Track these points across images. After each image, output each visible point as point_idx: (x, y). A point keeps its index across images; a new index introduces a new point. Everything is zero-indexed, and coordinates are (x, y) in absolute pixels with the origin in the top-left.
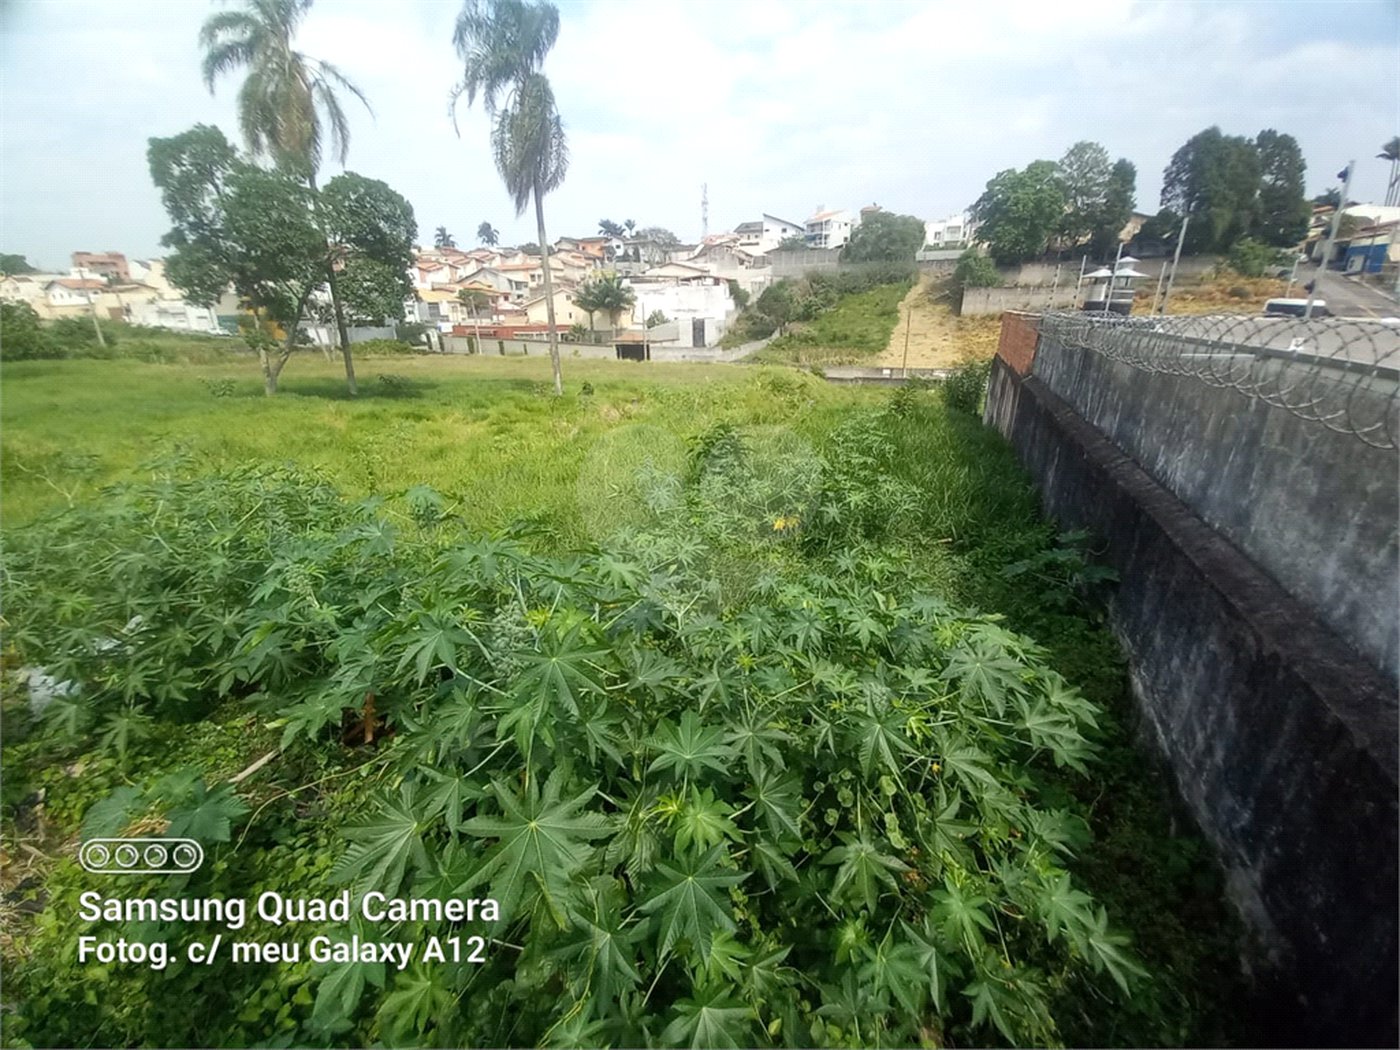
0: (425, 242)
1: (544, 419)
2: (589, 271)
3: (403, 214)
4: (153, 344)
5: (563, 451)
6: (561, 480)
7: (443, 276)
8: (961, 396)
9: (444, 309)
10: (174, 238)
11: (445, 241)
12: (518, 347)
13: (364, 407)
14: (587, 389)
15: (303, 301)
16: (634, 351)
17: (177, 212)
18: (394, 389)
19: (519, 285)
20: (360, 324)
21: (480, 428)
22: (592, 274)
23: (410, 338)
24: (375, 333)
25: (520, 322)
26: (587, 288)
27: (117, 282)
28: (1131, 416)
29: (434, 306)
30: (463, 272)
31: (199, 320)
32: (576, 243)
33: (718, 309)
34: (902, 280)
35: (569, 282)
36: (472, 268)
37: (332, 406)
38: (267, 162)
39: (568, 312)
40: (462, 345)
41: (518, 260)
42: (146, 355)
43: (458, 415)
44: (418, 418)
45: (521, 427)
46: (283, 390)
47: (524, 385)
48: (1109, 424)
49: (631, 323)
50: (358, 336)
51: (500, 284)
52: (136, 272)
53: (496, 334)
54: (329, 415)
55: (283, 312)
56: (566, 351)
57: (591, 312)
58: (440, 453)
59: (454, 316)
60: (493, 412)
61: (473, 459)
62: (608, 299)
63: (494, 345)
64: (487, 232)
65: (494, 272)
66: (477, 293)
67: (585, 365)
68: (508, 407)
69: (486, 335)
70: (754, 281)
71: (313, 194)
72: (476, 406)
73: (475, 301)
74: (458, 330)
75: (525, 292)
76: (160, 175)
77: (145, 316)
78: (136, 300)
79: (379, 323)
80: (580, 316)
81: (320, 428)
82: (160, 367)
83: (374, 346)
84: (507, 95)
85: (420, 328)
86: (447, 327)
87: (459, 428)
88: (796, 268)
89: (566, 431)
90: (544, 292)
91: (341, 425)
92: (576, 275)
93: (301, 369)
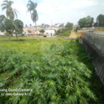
0: (24, 26)
1: (36, 43)
3: (22, 23)
8: (77, 40)
11: (26, 26)
13: (19, 42)
15: (12, 32)
16: (45, 36)
23: (23, 35)
25: (34, 34)
26: (40, 30)
28: (94, 42)
29: (25, 32)
30: (28, 29)
33: (53, 32)
34: (71, 29)
38: (9, 18)
40: (28, 36)
41: (34, 28)
43: (28, 43)
45: (34, 44)
47: (34, 40)
48: (92, 43)
49: (45, 34)
59: (27, 33)
62: (42, 31)
64: (31, 25)
65: (31, 29)
68: (33, 42)
69: (31, 35)
70: (57, 29)
71: (13, 21)
73: (29, 32)
79: (20, 34)
80: (40, 33)
84: (32, 12)
88: (61, 28)
90: (36, 31)
91: (16, 44)
93: (12, 38)
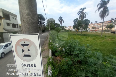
1: (99, 39)
2: (108, 24)
3: (89, 22)
4: (71, 31)
5: (102, 43)
6: (101, 46)
7: (91, 26)
9: (90, 29)
10: (74, 25)
11: (92, 23)
12: (97, 32)
13: (82, 36)
14: (106, 36)
15: (80, 29)
16: (114, 33)
17: (74, 23)
18: (84, 35)
19: (98, 26)
20: (83, 30)
21: (92, 39)
22: (109, 24)
24: (84, 31)
25: (98, 29)
26: (108, 26)
27: (70, 28)
29: (89, 28)
30: (93, 25)
31: (73, 30)
32: (107, 21)
35: (105, 25)
36: (94, 25)
37: (80, 36)
38: (80, 20)
39: (104, 28)
40: (91, 32)
41: (99, 24)
42: (70, 32)
43: (90, 38)
44: (86, 37)
45: (96, 39)
46: (77, 34)
47: (98, 35)
49: (114, 29)
50: (83, 31)
51: (97, 26)
52: (71, 27)
53: (95, 31)
54: (79, 36)
55: (78, 29)
56: (103, 32)
57: (108, 28)
58: (87, 41)
60: (93, 38)
61: (91, 42)
62: (110, 27)
63: (94, 32)
64: (96, 22)
65: (96, 25)
66: (94, 27)
67: (106, 34)
68: (95, 37)
69: (94, 31)
71: (82, 21)
72: (92, 37)
74: (91, 30)
75: (99, 27)
76: (74, 22)
77: (71, 30)
78: (71, 29)
79: (84, 30)
80: (106, 29)
81: (79, 37)
82: (71, 33)
83: (84, 32)
85: (88, 30)
86: (90, 30)
87: (90, 39)
89: (102, 41)
90: (102, 26)
91: (80, 37)
92: (106, 24)
